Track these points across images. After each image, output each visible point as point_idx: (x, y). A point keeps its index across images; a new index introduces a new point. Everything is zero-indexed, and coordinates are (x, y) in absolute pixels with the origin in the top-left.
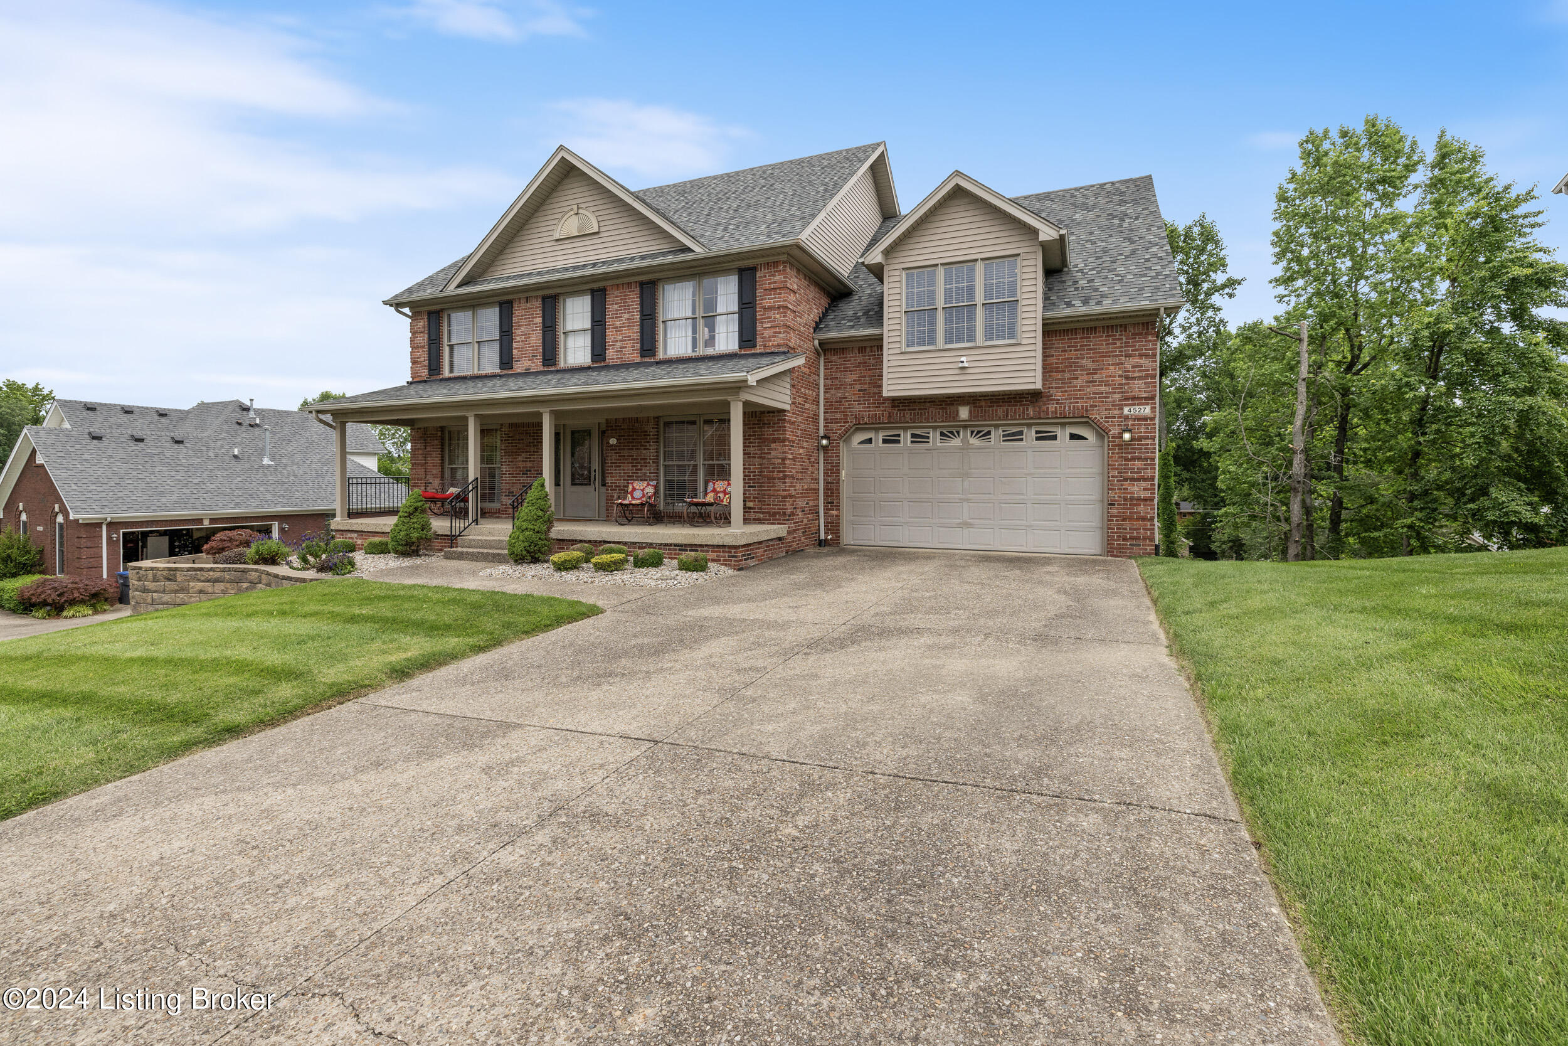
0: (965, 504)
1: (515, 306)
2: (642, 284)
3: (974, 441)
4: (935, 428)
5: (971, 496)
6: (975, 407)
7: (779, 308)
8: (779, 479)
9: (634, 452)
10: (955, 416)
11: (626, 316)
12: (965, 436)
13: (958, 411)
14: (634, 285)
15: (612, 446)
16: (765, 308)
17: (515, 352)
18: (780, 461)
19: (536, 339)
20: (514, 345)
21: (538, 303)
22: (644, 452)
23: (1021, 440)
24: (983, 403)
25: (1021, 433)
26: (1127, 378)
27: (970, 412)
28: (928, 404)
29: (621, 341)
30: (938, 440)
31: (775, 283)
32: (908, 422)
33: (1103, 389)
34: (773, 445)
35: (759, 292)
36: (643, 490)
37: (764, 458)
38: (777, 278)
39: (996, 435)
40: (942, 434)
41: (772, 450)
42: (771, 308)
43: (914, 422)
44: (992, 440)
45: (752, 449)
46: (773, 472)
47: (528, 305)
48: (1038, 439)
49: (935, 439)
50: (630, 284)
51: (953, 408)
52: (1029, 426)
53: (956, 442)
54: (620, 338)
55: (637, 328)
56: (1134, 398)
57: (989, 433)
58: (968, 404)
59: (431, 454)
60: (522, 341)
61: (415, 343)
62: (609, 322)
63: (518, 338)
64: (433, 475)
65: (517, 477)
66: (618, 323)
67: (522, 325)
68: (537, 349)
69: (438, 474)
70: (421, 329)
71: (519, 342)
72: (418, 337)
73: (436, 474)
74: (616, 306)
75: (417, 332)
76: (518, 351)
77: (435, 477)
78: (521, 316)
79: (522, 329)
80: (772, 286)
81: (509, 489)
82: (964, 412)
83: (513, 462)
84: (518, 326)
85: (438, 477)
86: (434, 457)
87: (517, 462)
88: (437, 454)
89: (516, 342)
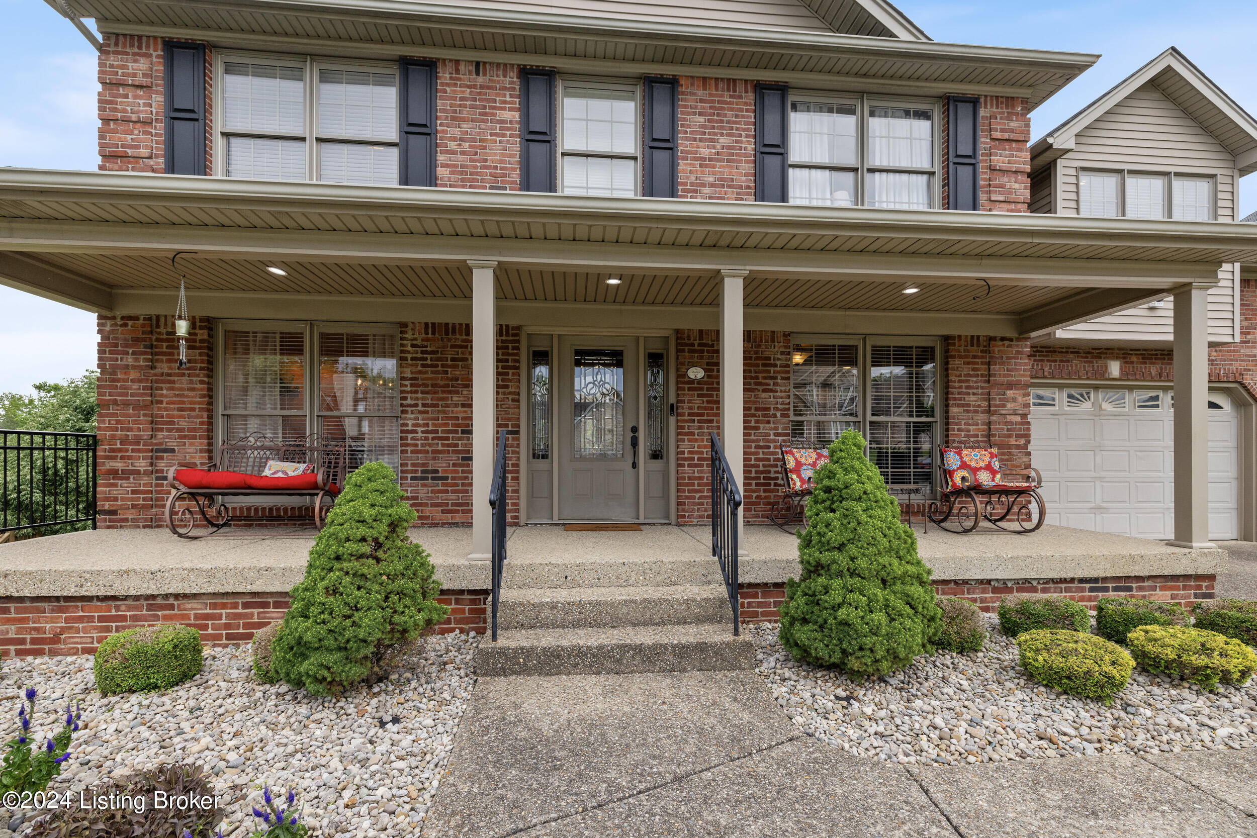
0: (1098, 483)
1: (443, 73)
2: (758, 88)
3: (1107, 406)
4: (1061, 387)
5: (1103, 474)
6: (1126, 363)
7: (1016, 172)
8: (1018, 447)
10: (1102, 374)
11: (724, 140)
12: (1096, 399)
13: (1106, 367)
14: (740, 87)
15: (692, 381)
16: (992, 169)
17: (441, 172)
18: (1018, 419)
19: (505, 149)
20: (441, 158)
21: (512, 80)
22: (764, 395)
23: (1157, 406)
24: (1134, 359)
25: (1156, 398)
27: (1121, 369)
28: (1071, 356)
29: (712, 185)
30: (1066, 404)
31: (1012, 131)
32: (1045, 377)
34: (1010, 393)
35: (984, 141)
36: (814, 465)
38: (1013, 125)
39: (1129, 398)
40: (1070, 396)
41: (1007, 400)
43: (1053, 378)
44: (1127, 405)
45: (972, 398)
46: (1010, 436)
47: (480, 80)
49: (1061, 400)
50: (731, 83)
51: (1100, 362)
53: (1087, 406)
54: (711, 179)
55: (747, 167)
57: (1121, 397)
58: (1117, 358)
59: (174, 382)
60: (463, 153)
61: (116, 110)
62: (683, 144)
63: (452, 145)
64: (178, 430)
65: (447, 439)
66: (705, 152)
67: (464, 120)
68: (505, 175)
69: (195, 430)
70: (140, 79)
71: (454, 152)
72: (126, 96)
73: (189, 430)
74: (702, 119)
75: (125, 85)
76: (452, 173)
77: (185, 437)
78: (462, 99)
79: (465, 126)
80: (1006, 136)
81: (423, 465)
82: (1115, 368)
83: (436, 406)
84: (454, 119)
85: (195, 437)
86: (181, 389)
87: (447, 406)
88: (191, 382)
89: (447, 152)
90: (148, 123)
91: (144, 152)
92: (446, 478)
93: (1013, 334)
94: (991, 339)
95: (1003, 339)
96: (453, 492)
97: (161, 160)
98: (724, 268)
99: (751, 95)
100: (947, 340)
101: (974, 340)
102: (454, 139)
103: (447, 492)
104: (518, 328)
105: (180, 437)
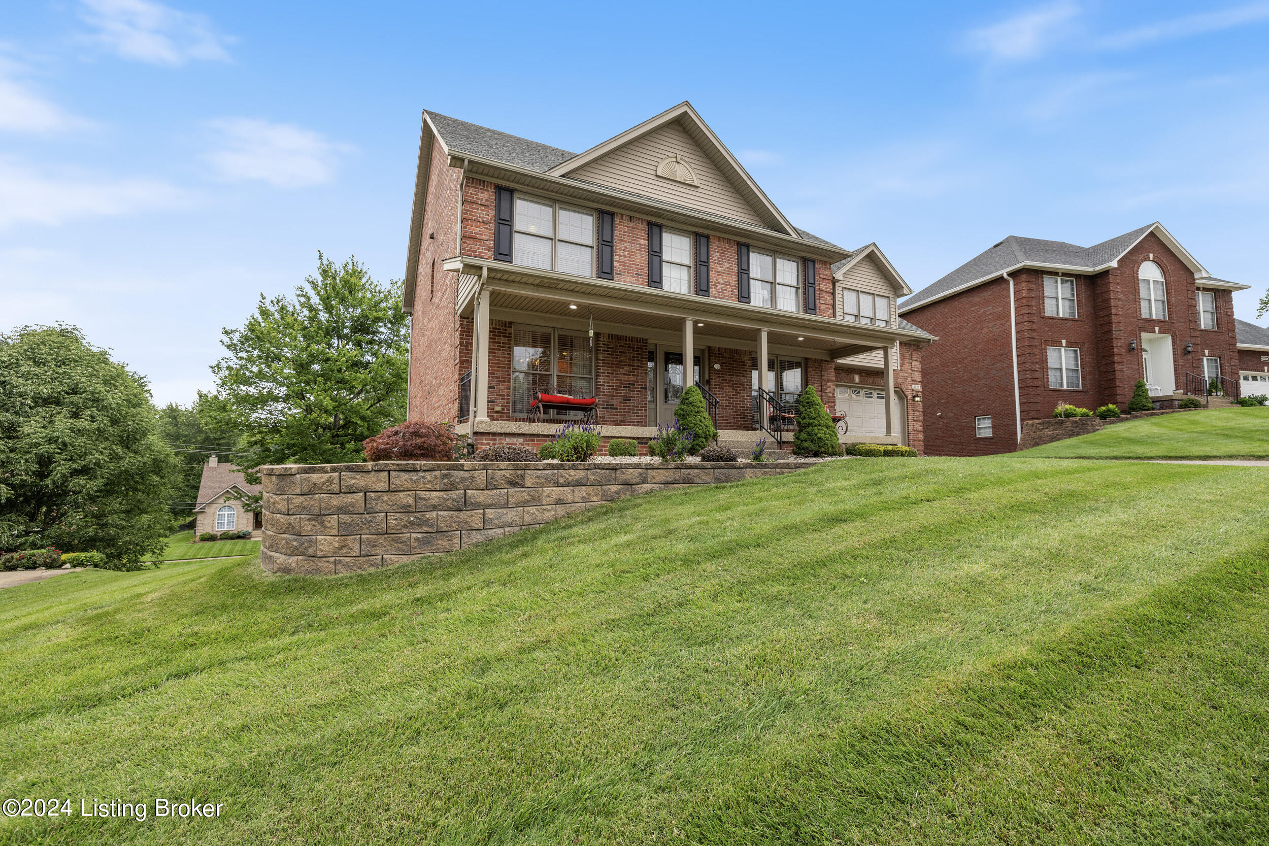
1: (617, 220)
2: (739, 244)
3: (853, 396)
6: (860, 376)
8: (832, 407)
9: (735, 378)
10: (852, 380)
11: (726, 265)
13: (854, 378)
14: (732, 243)
15: (716, 370)
16: (820, 290)
17: (616, 264)
18: (831, 394)
19: (641, 258)
20: (616, 258)
21: (644, 226)
22: (742, 378)
24: (863, 375)
25: (871, 393)
26: (912, 370)
27: (859, 379)
29: (722, 284)
31: (827, 275)
33: (905, 375)
34: (828, 384)
35: (818, 278)
37: (823, 392)
39: (862, 392)
41: (827, 387)
42: (824, 291)
44: (860, 396)
45: (816, 385)
46: (828, 402)
47: (632, 224)
48: (878, 398)
50: (729, 241)
51: (851, 376)
52: (875, 389)
53: (846, 396)
54: (722, 281)
55: (735, 278)
56: (915, 381)
57: (859, 392)
58: (857, 374)
59: (495, 353)
60: (625, 256)
61: (472, 215)
62: (712, 265)
63: (620, 252)
64: (497, 377)
65: (617, 390)
66: (719, 269)
67: (625, 241)
68: (642, 269)
69: (505, 378)
70: (484, 202)
71: (621, 256)
72: (477, 209)
73: (502, 378)
74: (718, 254)
75: (476, 203)
76: (620, 265)
77: (500, 381)
78: (624, 232)
79: (626, 244)
80: (824, 277)
81: (607, 402)
82: (857, 378)
83: (613, 374)
84: (621, 240)
85: (504, 382)
86: (499, 357)
87: (617, 374)
88: (504, 354)
89: (618, 255)
90: (486, 223)
91: (485, 238)
92: (617, 409)
93: (828, 359)
94: (822, 360)
95: (826, 361)
96: (620, 415)
97: (492, 242)
98: (763, 328)
99: (736, 247)
100: (806, 359)
101: (816, 360)
102: (621, 250)
103: (617, 415)
104: (647, 340)
105: (498, 381)
